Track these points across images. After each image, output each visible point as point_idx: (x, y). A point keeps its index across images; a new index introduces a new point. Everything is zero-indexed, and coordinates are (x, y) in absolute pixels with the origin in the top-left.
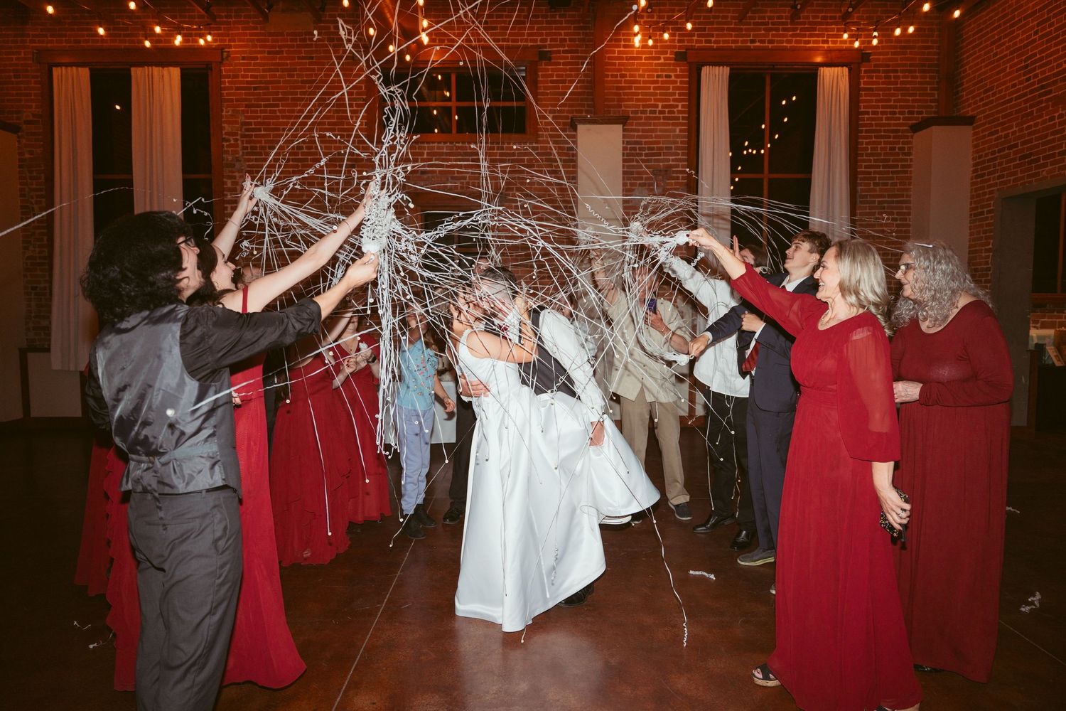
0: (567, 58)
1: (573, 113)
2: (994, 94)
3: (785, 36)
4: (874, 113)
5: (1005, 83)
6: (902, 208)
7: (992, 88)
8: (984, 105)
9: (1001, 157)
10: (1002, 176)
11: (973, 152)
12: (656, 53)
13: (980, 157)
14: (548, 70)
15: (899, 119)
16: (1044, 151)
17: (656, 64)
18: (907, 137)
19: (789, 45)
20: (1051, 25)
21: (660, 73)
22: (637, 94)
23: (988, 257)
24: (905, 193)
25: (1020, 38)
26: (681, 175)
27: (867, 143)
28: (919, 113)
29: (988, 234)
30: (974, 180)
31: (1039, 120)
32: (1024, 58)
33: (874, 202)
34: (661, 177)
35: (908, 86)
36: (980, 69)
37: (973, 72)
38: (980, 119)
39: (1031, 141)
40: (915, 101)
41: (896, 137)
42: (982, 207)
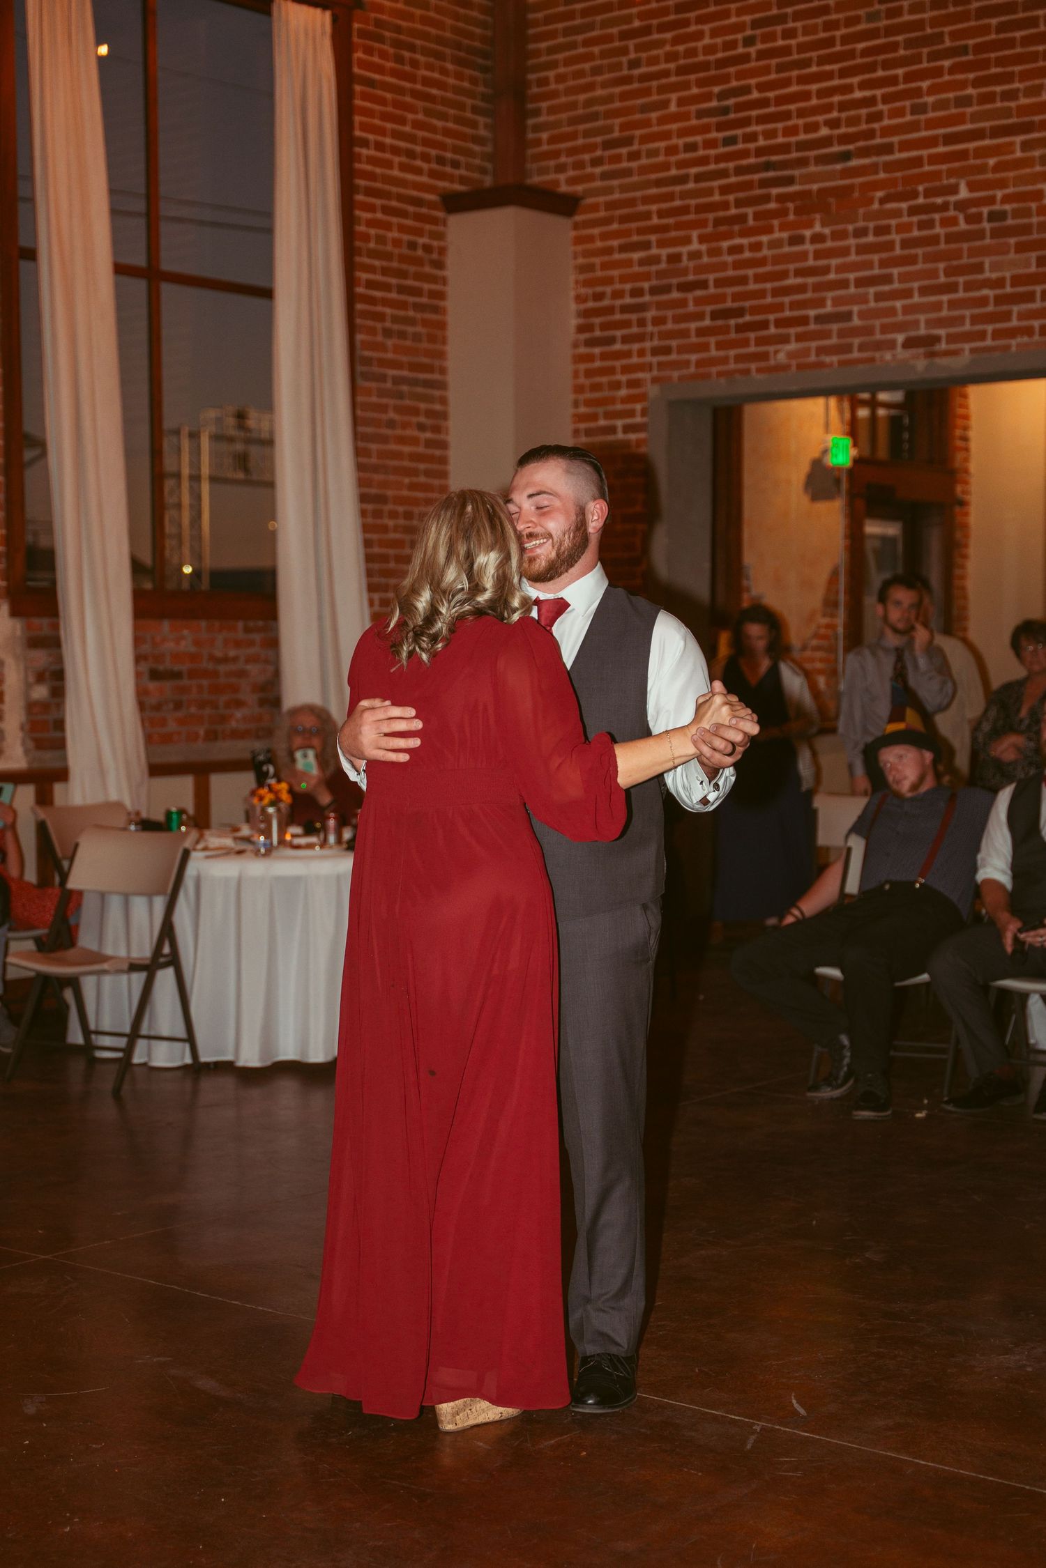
2: (634, 156)
4: (380, 147)
5: (666, 136)
6: (428, 399)
7: (628, 141)
8: (605, 176)
9: (659, 306)
10: (667, 350)
11: (577, 282)
13: (599, 297)
15: (418, 171)
16: (779, 307)
18: (435, 221)
20: (790, 34)
24: (437, 363)
25: (707, 41)
27: (370, 223)
28: (456, 165)
30: (582, 350)
31: (765, 239)
32: (716, 89)
33: (383, 378)
35: (434, 91)
36: (590, 87)
37: (570, 91)
38: (595, 208)
39: (743, 280)
40: (447, 132)
41: (418, 217)
42: (608, 415)
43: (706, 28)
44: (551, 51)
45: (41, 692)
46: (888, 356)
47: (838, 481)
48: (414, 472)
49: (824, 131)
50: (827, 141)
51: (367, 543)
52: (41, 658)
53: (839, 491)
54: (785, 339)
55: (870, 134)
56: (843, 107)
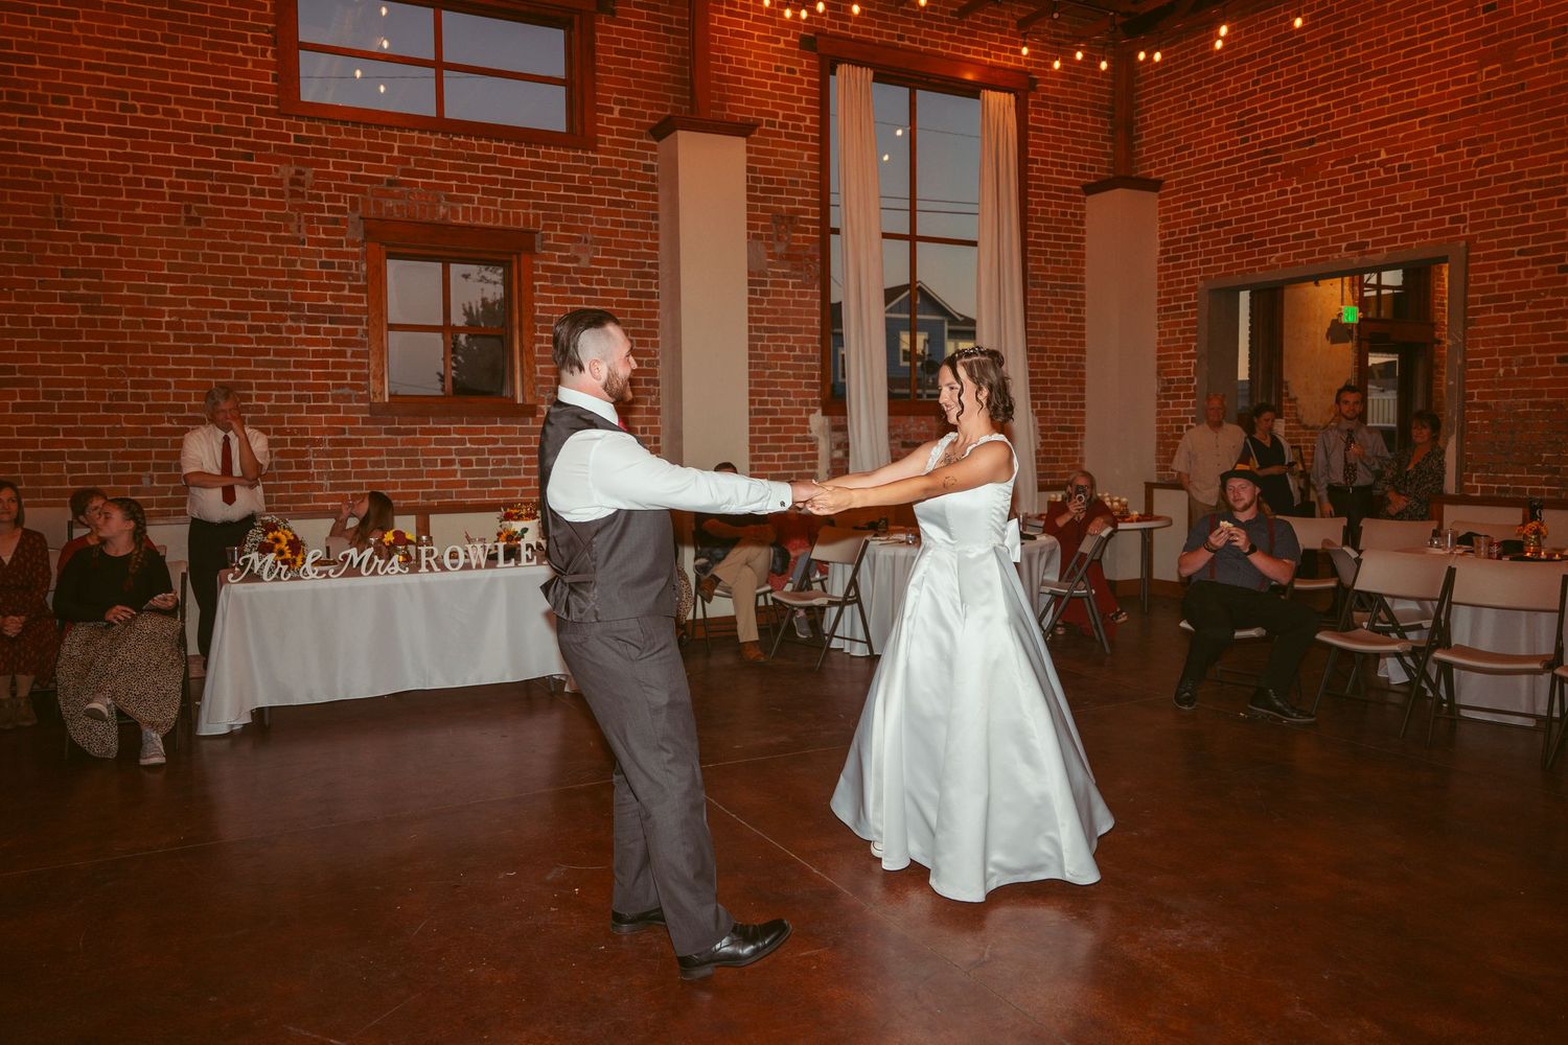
0: (641, 16)
1: (652, 109)
2: (1191, 155)
3: (941, 37)
4: (1044, 162)
5: (1209, 141)
6: (1075, 295)
7: (1188, 147)
8: (1176, 167)
9: (1205, 236)
10: (1209, 261)
11: (1161, 227)
12: (775, 31)
13: (1172, 234)
14: (610, 30)
15: (1069, 174)
16: (1272, 232)
17: (776, 50)
18: (1079, 200)
19: (945, 51)
20: (1279, 76)
21: (779, 64)
22: (748, 92)
23: (1189, 364)
24: (1078, 276)
25: (1232, 86)
26: (811, 227)
27: (1037, 204)
28: (1092, 169)
29: (1188, 335)
30: (1163, 264)
31: (1264, 194)
32: (1237, 112)
33: (1045, 285)
34: (783, 227)
35: (1079, 131)
36: (1169, 119)
37: (1157, 124)
38: (1170, 185)
39: (1251, 218)
40: (1086, 152)
41: (1066, 198)
42: (1177, 300)
43: (1232, 78)
44: (1148, 102)
45: (839, 454)
46: (1336, 256)
47: (1350, 332)
48: (1065, 335)
49: (1299, 129)
50: (1301, 134)
51: (1031, 374)
52: (839, 436)
53: (1352, 338)
54: (1275, 250)
55: (1327, 127)
56: (1310, 113)
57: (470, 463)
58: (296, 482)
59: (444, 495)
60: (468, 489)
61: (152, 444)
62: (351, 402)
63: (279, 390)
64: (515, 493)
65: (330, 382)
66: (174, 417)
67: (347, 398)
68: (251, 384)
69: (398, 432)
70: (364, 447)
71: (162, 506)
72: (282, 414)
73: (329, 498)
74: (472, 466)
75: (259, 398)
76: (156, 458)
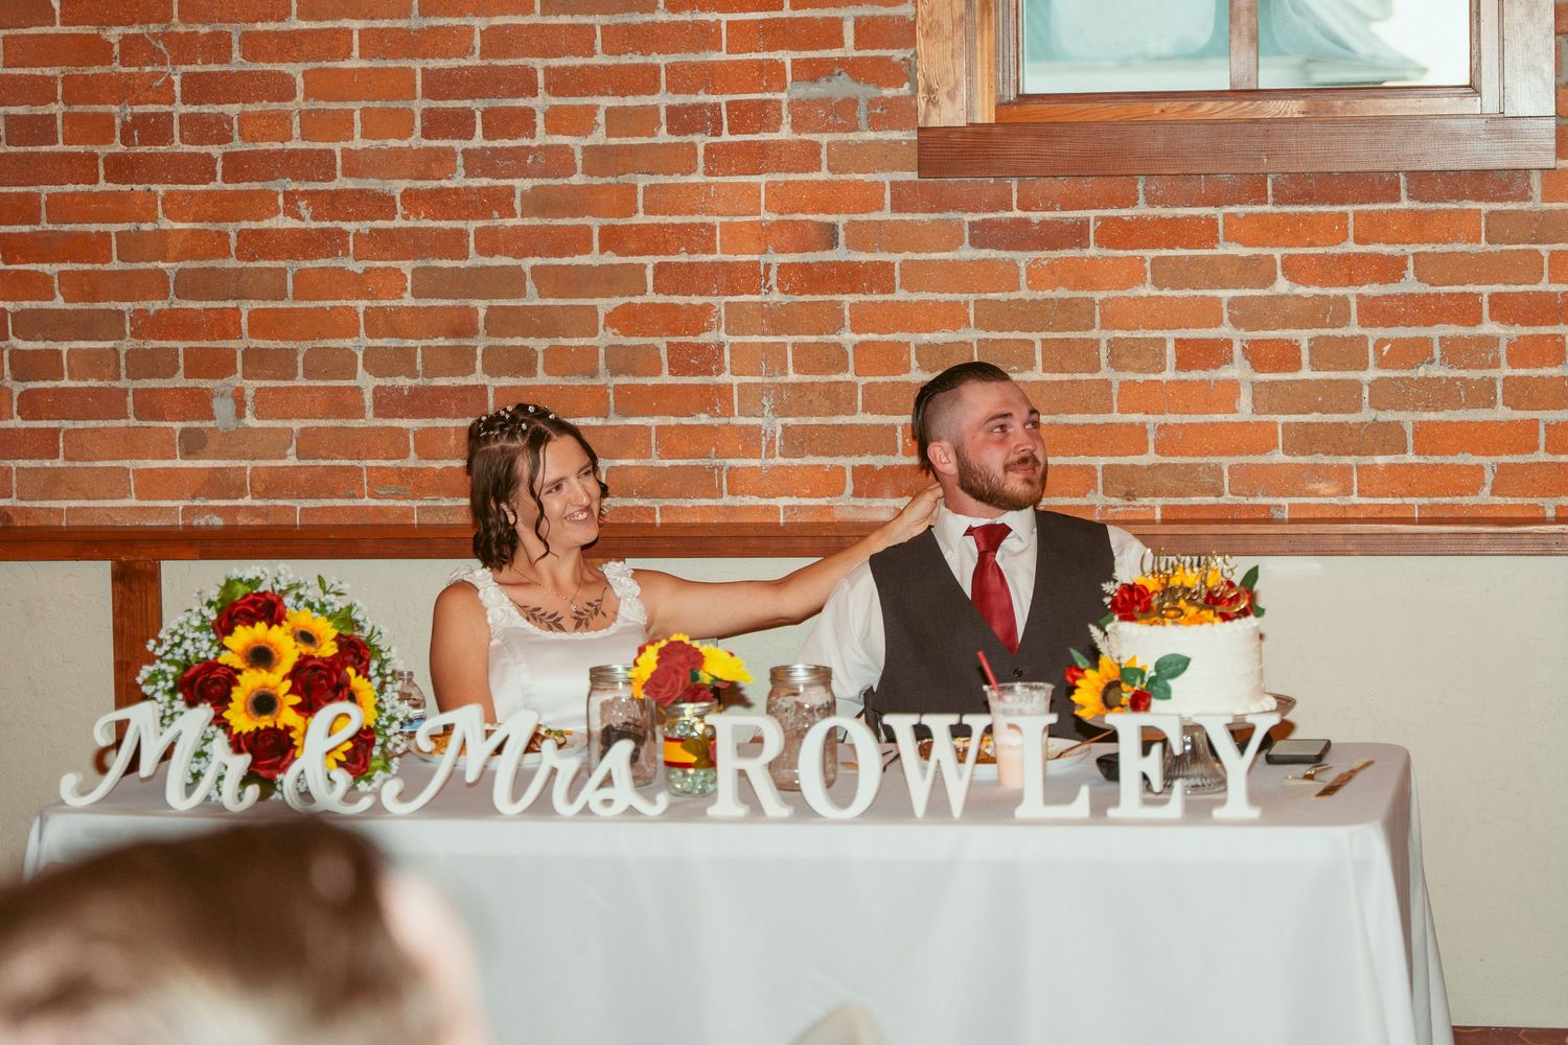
57: (1287, 356)
58: (673, 421)
59: (1186, 479)
60: (1279, 457)
61: (238, 286)
62: (855, 129)
63: (621, 91)
64: (1471, 480)
65: (786, 57)
66: (305, 194)
67: (842, 114)
68: (529, 74)
69: (1020, 236)
70: (901, 295)
71: (265, 493)
72: (622, 179)
73: (783, 483)
74: (1296, 365)
75: (558, 121)
76: (253, 333)
